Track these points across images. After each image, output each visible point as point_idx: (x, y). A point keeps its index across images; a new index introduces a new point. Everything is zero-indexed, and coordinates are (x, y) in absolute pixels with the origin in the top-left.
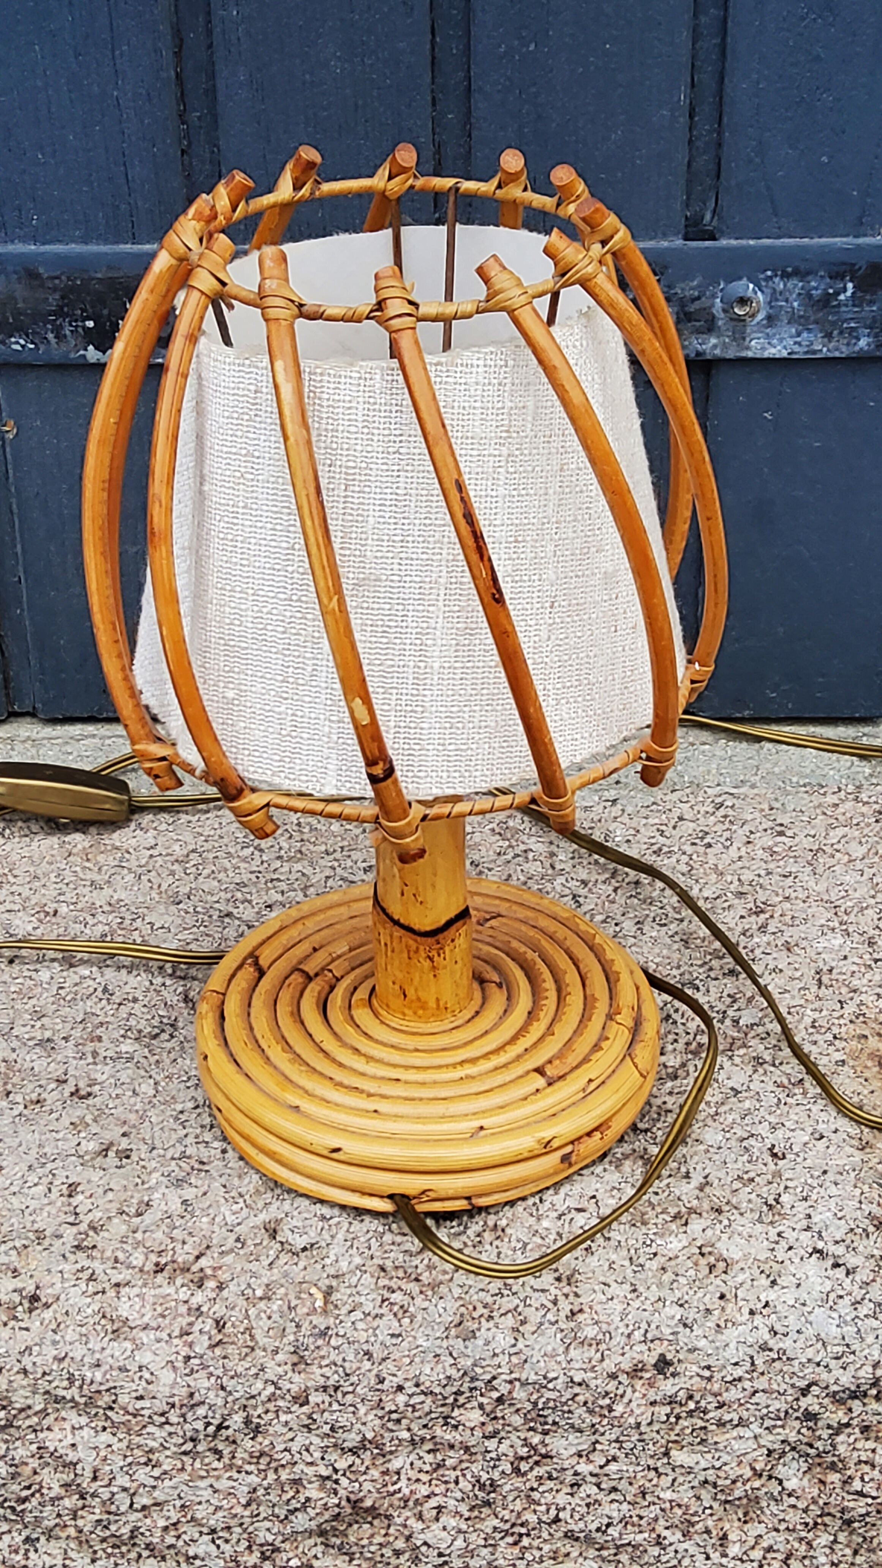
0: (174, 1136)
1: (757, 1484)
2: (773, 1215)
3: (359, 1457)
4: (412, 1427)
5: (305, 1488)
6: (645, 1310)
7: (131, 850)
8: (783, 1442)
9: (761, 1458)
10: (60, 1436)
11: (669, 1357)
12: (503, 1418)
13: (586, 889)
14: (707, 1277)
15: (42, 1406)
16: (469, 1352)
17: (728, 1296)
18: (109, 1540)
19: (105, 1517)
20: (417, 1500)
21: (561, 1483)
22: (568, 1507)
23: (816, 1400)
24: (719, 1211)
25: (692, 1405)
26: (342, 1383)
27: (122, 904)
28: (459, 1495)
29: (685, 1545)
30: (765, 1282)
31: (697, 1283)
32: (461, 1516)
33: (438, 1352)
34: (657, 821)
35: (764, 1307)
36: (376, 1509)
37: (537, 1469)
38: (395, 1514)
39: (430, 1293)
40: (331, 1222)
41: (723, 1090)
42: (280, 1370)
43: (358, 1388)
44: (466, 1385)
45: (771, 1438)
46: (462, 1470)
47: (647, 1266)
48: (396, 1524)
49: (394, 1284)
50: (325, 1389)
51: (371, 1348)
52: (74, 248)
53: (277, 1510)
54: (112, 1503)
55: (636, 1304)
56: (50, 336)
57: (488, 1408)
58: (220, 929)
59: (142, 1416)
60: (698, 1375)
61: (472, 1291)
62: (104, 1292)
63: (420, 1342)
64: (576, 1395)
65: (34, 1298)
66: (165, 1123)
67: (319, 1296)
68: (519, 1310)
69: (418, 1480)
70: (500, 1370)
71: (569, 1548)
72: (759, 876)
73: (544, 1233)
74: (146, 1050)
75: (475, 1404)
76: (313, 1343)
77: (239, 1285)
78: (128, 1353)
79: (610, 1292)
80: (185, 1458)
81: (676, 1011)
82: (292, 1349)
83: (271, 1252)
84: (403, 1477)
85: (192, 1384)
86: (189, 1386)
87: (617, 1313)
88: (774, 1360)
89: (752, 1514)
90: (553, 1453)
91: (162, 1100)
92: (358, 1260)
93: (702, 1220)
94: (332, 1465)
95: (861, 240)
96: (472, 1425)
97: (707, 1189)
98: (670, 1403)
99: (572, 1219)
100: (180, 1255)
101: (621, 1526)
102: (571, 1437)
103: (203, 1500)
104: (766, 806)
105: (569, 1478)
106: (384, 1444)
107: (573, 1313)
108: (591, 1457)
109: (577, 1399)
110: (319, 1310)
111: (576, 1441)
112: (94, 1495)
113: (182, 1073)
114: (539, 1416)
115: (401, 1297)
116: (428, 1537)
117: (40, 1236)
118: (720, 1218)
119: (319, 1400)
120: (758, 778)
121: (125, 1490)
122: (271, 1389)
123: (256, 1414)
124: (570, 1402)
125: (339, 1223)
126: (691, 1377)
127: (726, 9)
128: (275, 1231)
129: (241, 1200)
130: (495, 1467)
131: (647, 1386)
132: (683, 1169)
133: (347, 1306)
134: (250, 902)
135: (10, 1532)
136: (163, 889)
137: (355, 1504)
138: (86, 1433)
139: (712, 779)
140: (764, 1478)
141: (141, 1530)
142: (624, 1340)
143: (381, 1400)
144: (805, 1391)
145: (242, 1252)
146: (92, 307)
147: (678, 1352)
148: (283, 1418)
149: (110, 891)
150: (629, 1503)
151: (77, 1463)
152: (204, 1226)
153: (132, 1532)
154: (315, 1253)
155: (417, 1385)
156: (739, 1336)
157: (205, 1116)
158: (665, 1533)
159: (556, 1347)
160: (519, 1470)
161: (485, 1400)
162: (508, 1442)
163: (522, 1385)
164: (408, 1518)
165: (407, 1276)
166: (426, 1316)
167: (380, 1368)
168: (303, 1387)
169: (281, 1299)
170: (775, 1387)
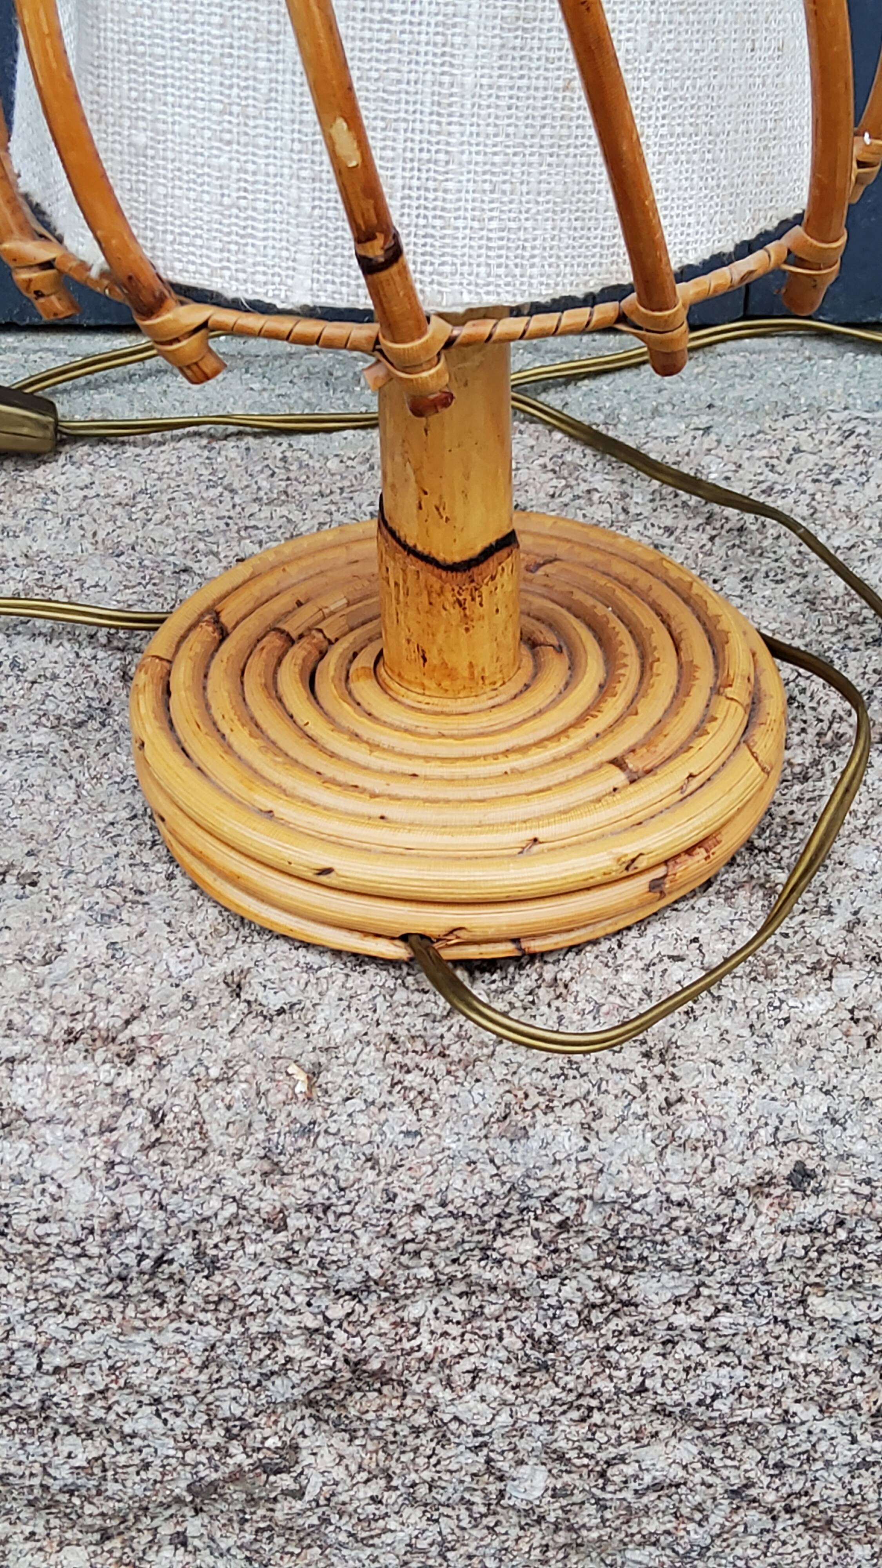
0: (101, 856)
3: (360, 1302)
4: (436, 1262)
5: (284, 1344)
6: (773, 1099)
7: (58, 490)
11: (810, 1165)
12: (567, 1250)
13: (672, 538)
14: (865, 1053)
16: (518, 1157)
18: (12, 1412)
20: (444, 1361)
21: (649, 1339)
22: (658, 1371)
24: (877, 960)
25: (842, 1235)
26: (334, 1200)
27: (43, 556)
28: (503, 1355)
29: (823, 1425)
31: (849, 1061)
32: (506, 1383)
33: (474, 1158)
34: (765, 453)
36: (385, 1372)
37: (615, 1320)
38: (414, 1380)
39: (461, 1073)
40: (320, 973)
41: (873, 795)
42: (245, 1182)
43: (358, 1208)
44: (514, 1204)
46: (507, 1320)
47: (776, 1036)
48: (414, 1393)
49: (408, 1060)
50: (310, 1208)
51: (376, 1151)
53: (245, 1374)
54: (13, 1363)
55: (762, 1090)
57: (546, 1237)
58: (173, 588)
59: (48, 1245)
60: (853, 1192)
61: (522, 1071)
63: (447, 1142)
64: (674, 1219)
66: (88, 838)
67: (302, 1077)
68: (591, 1098)
69: (445, 1334)
70: (562, 1184)
71: (657, 1427)
73: (626, 990)
74: (66, 742)
75: (527, 1230)
76: (292, 1144)
77: (186, 1061)
78: (24, 1157)
79: (722, 1074)
80: (111, 1303)
81: (803, 691)
82: (262, 1153)
83: (234, 1016)
84: (424, 1329)
85: (118, 1201)
86: (113, 1204)
87: (733, 1103)
90: (639, 1299)
91: (85, 807)
92: (357, 1027)
93: (853, 972)
94: (323, 1313)
96: (524, 1260)
97: (859, 930)
98: (811, 1231)
99: (665, 971)
100: (103, 1018)
101: (732, 1398)
102: (665, 1278)
103: (141, 1359)
105: (661, 1332)
106: (396, 1286)
107: (669, 1104)
108: (693, 1305)
109: (675, 1224)
110: (301, 1097)
111: (672, 1284)
113: (115, 772)
114: (619, 1247)
115: (419, 1080)
116: (460, 1409)
118: (879, 969)
119: (302, 1224)
121: (29, 1345)
122: (232, 1208)
123: (211, 1243)
124: (665, 1230)
125: (331, 975)
126: (844, 1194)
128: (239, 986)
129: (192, 943)
130: (554, 1317)
131: (776, 1208)
132: (823, 902)
133: (342, 1092)
134: (216, 554)
136: (100, 537)
137: (356, 1366)
139: (838, 401)
141: (55, 1399)
142: (744, 1141)
143: (390, 1225)
145: (191, 1015)
147: (823, 1158)
148: (251, 1248)
150: (745, 1367)
152: (138, 979)
153: (43, 1401)
154: (296, 1016)
155: (443, 1204)
157: (144, 828)
158: (795, 1408)
159: (645, 1151)
160: (590, 1322)
161: (541, 1226)
162: (574, 1284)
163: (595, 1204)
164: (431, 1384)
165: (428, 1049)
166: (455, 1106)
167: (390, 1179)
168: (278, 1205)
169: (246, 1081)
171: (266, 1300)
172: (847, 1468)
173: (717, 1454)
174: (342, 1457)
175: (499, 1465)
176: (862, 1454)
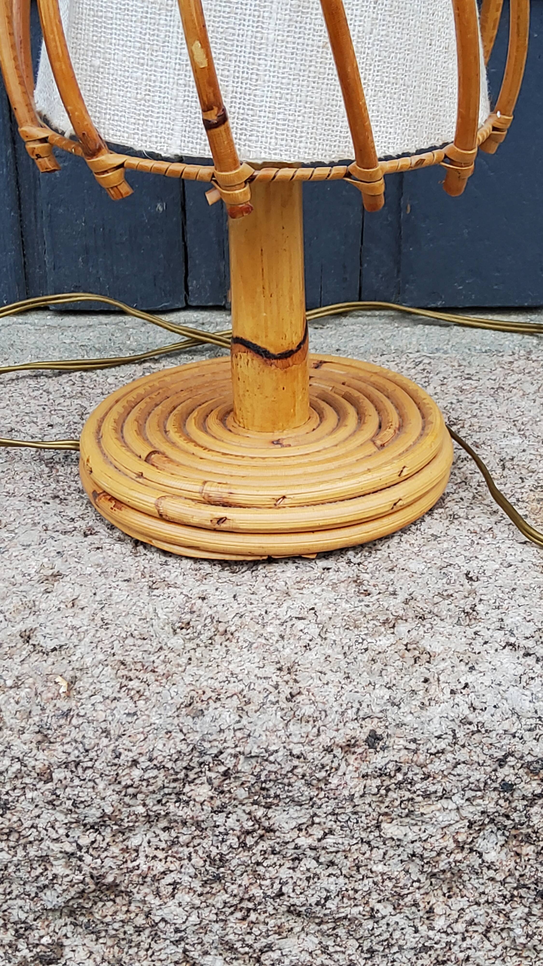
1: (459, 856)
2: (470, 620)
3: (100, 833)
4: (147, 802)
5: (52, 865)
6: (357, 692)
8: (483, 813)
9: (462, 830)
11: (379, 732)
12: (229, 791)
14: (412, 666)
16: (197, 728)
17: (431, 680)
20: (154, 876)
21: (283, 857)
22: (290, 881)
23: (512, 771)
24: (423, 618)
25: (400, 777)
26: (82, 758)
28: (192, 871)
29: (397, 918)
30: (463, 668)
31: (403, 671)
33: (170, 729)
35: (464, 688)
36: (117, 885)
37: (262, 843)
38: (135, 891)
39: (164, 680)
42: (26, 748)
43: (97, 764)
44: (196, 760)
45: (472, 809)
46: (194, 846)
47: (359, 658)
48: (136, 901)
49: (131, 674)
50: (66, 765)
51: (109, 726)
53: (28, 888)
55: (350, 687)
57: (216, 782)
60: (406, 749)
61: (202, 679)
63: (153, 720)
64: (295, 767)
67: (64, 684)
68: (244, 693)
69: (154, 857)
70: (225, 744)
71: (292, 924)
72: (452, 403)
73: (269, 636)
75: (205, 779)
76: (56, 723)
79: (325, 679)
82: (37, 729)
83: (24, 653)
84: (141, 854)
87: (331, 695)
88: (473, 733)
89: (455, 889)
90: (275, 827)
92: (101, 657)
93: (408, 624)
94: (76, 842)
96: (202, 800)
97: (412, 603)
98: (380, 776)
99: (293, 625)
101: (338, 899)
102: (291, 811)
104: (456, 364)
105: (290, 851)
106: (122, 820)
107: (292, 696)
108: (310, 831)
109: (296, 771)
110: (63, 695)
111: (296, 815)
114: (262, 788)
115: (137, 684)
116: (164, 912)
118: (424, 623)
119: (61, 776)
120: (449, 347)
122: (17, 766)
123: (4, 790)
124: (290, 775)
125: (87, 630)
126: (400, 750)
128: (29, 637)
130: (223, 841)
131: (359, 761)
132: (391, 589)
133: (89, 692)
137: (98, 879)
139: (413, 348)
140: (466, 851)
142: (338, 717)
143: (117, 774)
144: (502, 762)
147: (387, 727)
148: (29, 795)
150: (345, 876)
154: (63, 652)
155: (151, 760)
156: (442, 712)
158: (378, 906)
159: (277, 723)
160: (245, 844)
161: (213, 775)
162: (233, 817)
163: (246, 758)
164: (146, 895)
165: (145, 669)
166: (159, 698)
167: (117, 743)
168: (46, 763)
169: (29, 688)
170: (475, 758)
171: (40, 832)
172: (413, 952)
173: (331, 943)
174: (91, 953)
175: (191, 954)
176: (422, 941)
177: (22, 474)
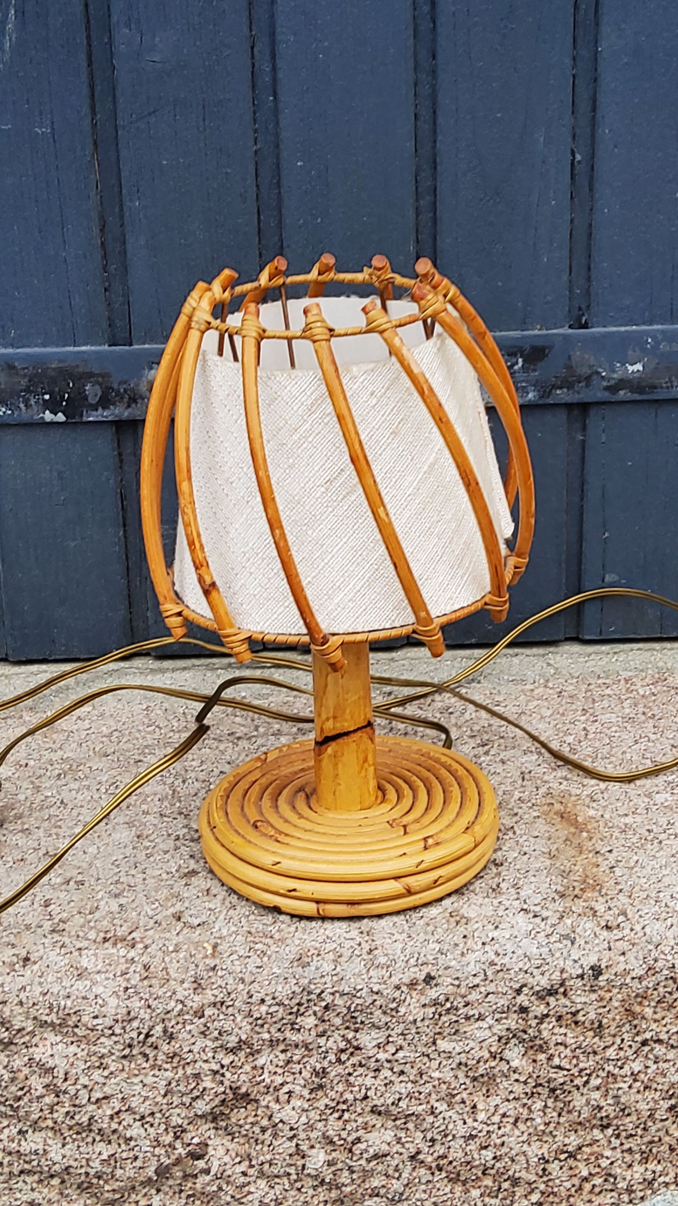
0: (112, 872)
1: (493, 1064)
2: (496, 894)
3: (237, 1055)
4: (271, 1030)
5: (202, 1081)
6: (416, 947)
8: (508, 1029)
9: (494, 1044)
10: (43, 1050)
11: (433, 974)
12: (329, 1020)
14: (455, 927)
15: (32, 1028)
16: (306, 974)
17: (468, 936)
18: (74, 1128)
19: (72, 1109)
20: (275, 1087)
21: (368, 1069)
22: (373, 1087)
23: (526, 998)
25: (448, 1005)
26: (225, 999)
28: (302, 1082)
29: (450, 1113)
30: (491, 927)
31: (449, 931)
32: (304, 1098)
33: (287, 976)
35: (491, 941)
36: (249, 1095)
37: (352, 1059)
38: (261, 1099)
39: (280, 944)
42: (186, 993)
43: (236, 1003)
44: (305, 998)
45: (500, 1027)
46: (304, 1063)
48: (262, 1107)
49: (257, 940)
50: (215, 1004)
51: (244, 976)
52: (37, 350)
53: (184, 1099)
54: (77, 1098)
55: (412, 943)
56: (22, 405)
57: (319, 1014)
59: (97, 1030)
60: (452, 985)
61: (306, 941)
62: (71, 953)
63: (275, 970)
64: (375, 1000)
65: (27, 959)
66: (106, 866)
67: (210, 948)
68: (337, 950)
69: (275, 1073)
70: (326, 986)
71: (374, 1122)
75: (311, 1012)
76: (206, 975)
77: (158, 945)
78: (88, 987)
79: (394, 938)
80: (124, 1062)
82: (193, 980)
83: (178, 928)
84: (266, 1071)
85: (129, 1005)
86: (127, 1007)
87: (398, 949)
88: (498, 972)
89: (492, 1091)
90: (362, 1046)
92: (234, 929)
94: (220, 1062)
95: (525, 333)
96: (309, 1027)
98: (435, 1005)
100: (119, 932)
101: (407, 1100)
102: (373, 1033)
103: (136, 1093)
105: (372, 1064)
106: (253, 1044)
107: (371, 950)
108: (387, 1048)
109: (376, 1003)
110: (210, 956)
111: (376, 1036)
112: (65, 1092)
114: (352, 1017)
115: (261, 946)
116: (282, 1115)
117: (28, 927)
119: (211, 1013)
121: (85, 1087)
122: (180, 1006)
123: (171, 1025)
124: (371, 1006)
126: (447, 986)
127: (435, 196)
128: (179, 917)
129: (157, 903)
130: (325, 1058)
131: (419, 995)
133: (228, 953)
134: (154, 754)
135: (8, 1126)
136: (97, 750)
137: (235, 1090)
138: (60, 1046)
140: (498, 1060)
142: (404, 964)
143: (250, 1010)
144: (519, 991)
145: (159, 929)
146: (49, 386)
147: (438, 970)
148: (188, 1028)
149: (62, 753)
150: (412, 1082)
151: (54, 1068)
152: (134, 917)
153: (90, 1119)
154: (206, 926)
155: (274, 998)
156: (476, 957)
158: (436, 1105)
159: (361, 969)
160: (340, 1060)
161: (317, 1009)
162: (331, 1040)
163: (341, 995)
164: (269, 1102)
165: (265, 936)
166: (278, 955)
167: (250, 988)
168: (201, 1004)
169: (185, 951)
170: (500, 990)
171: (195, 1056)
172: (463, 1140)
173: (403, 1135)
174: (228, 1150)
175: (301, 1148)
176: (469, 1130)
177: (152, 797)
